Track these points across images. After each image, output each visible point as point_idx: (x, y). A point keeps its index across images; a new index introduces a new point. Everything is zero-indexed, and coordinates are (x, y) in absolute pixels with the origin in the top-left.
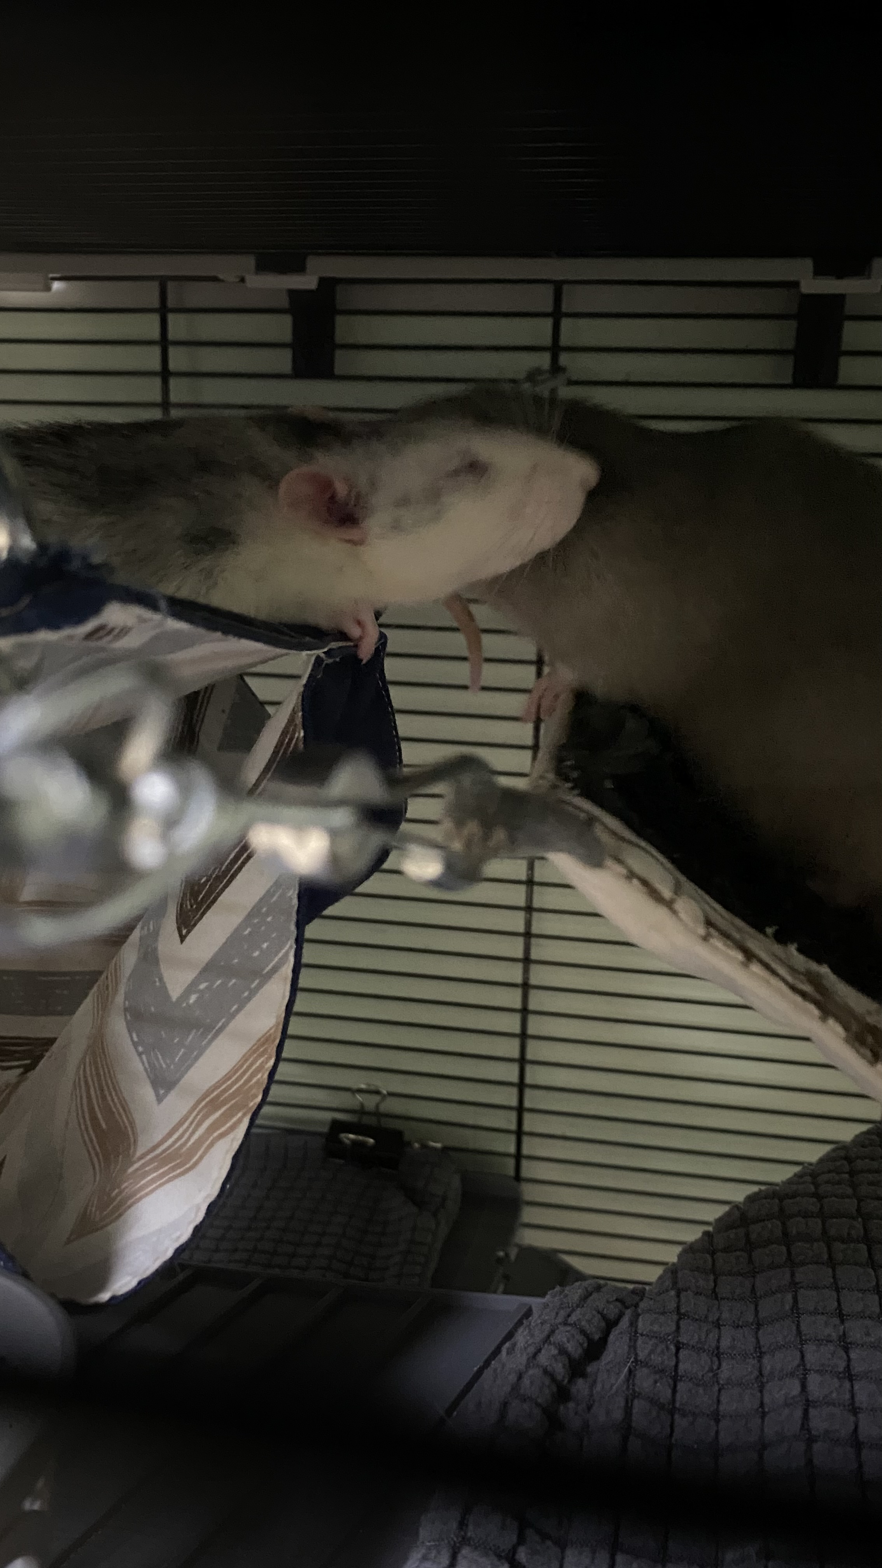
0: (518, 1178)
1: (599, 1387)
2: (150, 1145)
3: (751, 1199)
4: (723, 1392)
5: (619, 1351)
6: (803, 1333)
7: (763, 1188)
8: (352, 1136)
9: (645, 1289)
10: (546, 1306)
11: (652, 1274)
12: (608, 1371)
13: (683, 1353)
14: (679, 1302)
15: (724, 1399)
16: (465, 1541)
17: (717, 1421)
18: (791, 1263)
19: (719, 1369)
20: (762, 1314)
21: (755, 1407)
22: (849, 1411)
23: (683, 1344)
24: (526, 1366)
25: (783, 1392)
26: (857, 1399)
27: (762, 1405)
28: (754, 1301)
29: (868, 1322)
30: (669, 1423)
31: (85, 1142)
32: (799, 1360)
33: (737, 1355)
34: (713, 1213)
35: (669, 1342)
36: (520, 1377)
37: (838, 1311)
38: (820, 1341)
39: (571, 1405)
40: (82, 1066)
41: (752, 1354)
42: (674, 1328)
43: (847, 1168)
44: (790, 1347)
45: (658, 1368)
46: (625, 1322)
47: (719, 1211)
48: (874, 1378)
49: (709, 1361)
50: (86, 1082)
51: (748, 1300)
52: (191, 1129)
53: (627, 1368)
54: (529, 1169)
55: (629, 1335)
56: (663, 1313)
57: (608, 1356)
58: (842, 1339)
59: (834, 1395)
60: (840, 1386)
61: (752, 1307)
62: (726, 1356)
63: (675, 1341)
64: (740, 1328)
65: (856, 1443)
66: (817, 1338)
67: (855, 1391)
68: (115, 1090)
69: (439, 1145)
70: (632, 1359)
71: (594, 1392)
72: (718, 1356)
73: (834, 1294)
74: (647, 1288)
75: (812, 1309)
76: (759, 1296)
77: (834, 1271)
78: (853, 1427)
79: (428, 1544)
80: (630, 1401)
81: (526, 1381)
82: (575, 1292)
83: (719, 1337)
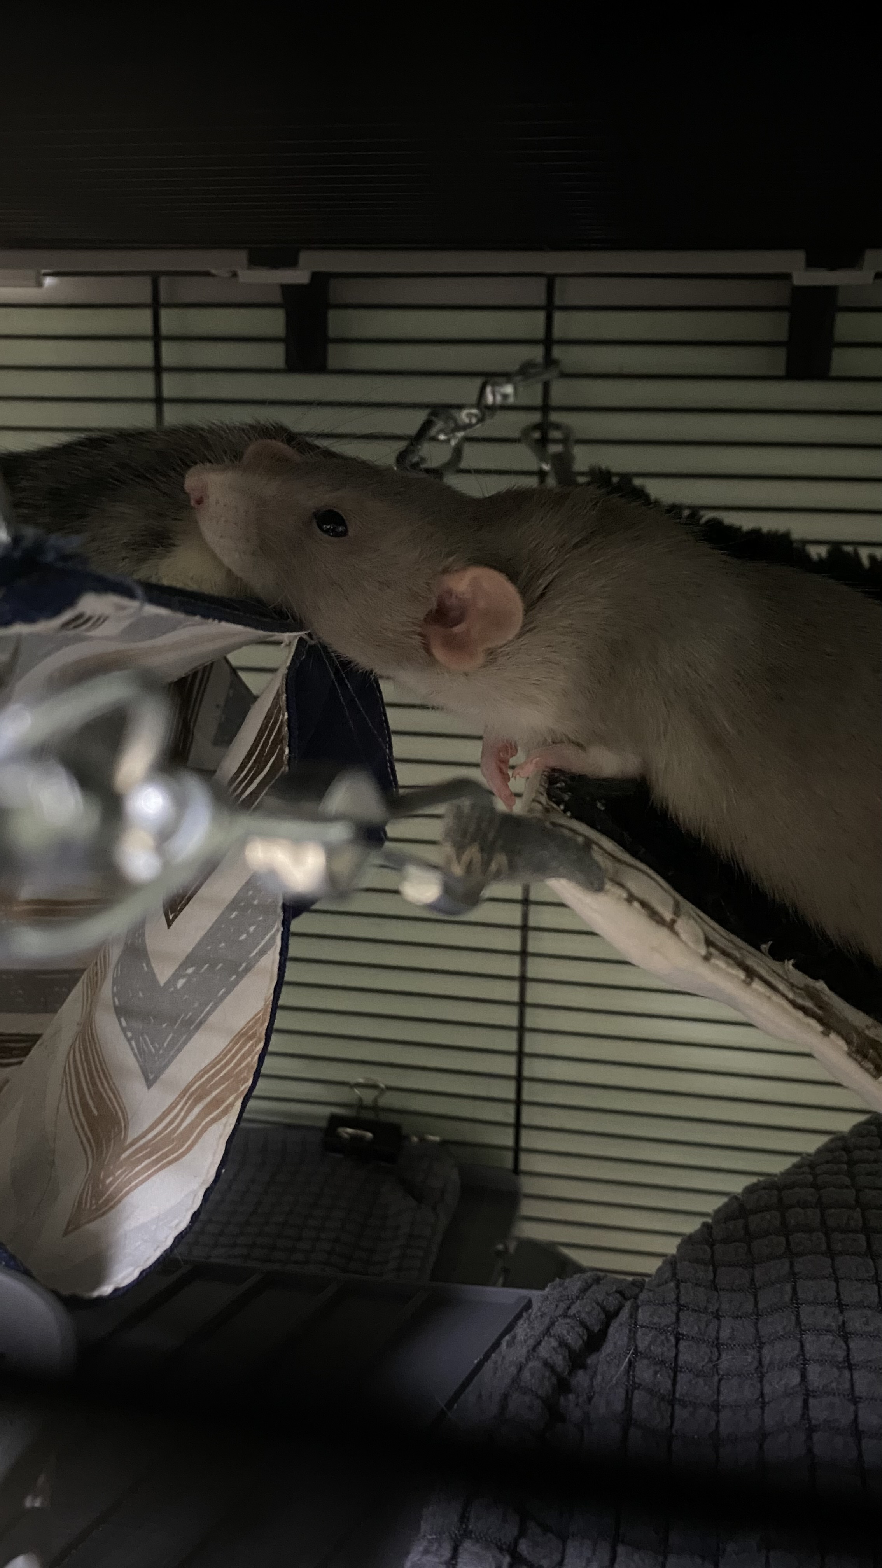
0: (516, 1170)
1: (599, 1378)
2: (140, 1131)
3: (750, 1190)
4: (723, 1382)
5: (619, 1343)
6: (802, 1323)
7: (761, 1179)
8: (349, 1130)
9: (644, 1281)
10: (546, 1298)
11: (651, 1266)
12: (608, 1362)
13: (683, 1344)
14: (679, 1292)
15: (724, 1390)
16: (466, 1534)
17: (718, 1412)
18: (790, 1253)
19: (718, 1359)
20: (761, 1306)
21: (756, 1397)
22: (849, 1400)
23: (683, 1335)
24: (526, 1358)
25: (783, 1382)
26: (856, 1389)
27: (762, 1395)
28: (754, 1292)
29: (869, 1312)
30: (669, 1414)
31: (76, 1129)
32: (798, 1349)
33: (737, 1346)
34: (712, 1204)
35: (669, 1334)
36: (520, 1369)
37: (837, 1301)
38: (820, 1331)
39: (571, 1397)
40: (72, 1051)
41: (751, 1345)
42: (674, 1319)
43: (845, 1158)
44: (790, 1337)
45: (659, 1360)
46: (624, 1314)
47: (719, 1202)
48: (874, 1367)
49: (709, 1351)
50: (76, 1068)
51: (747, 1290)
52: (182, 1114)
53: (627, 1360)
54: (528, 1162)
55: (629, 1327)
56: (664, 1304)
57: (608, 1348)
58: (841, 1330)
59: (834, 1385)
60: (840, 1376)
61: (751, 1298)
62: (726, 1347)
63: (675, 1332)
64: (739, 1319)
65: (856, 1431)
66: (817, 1328)
67: (854, 1381)
68: (106, 1077)
69: (437, 1138)
70: (632, 1351)
71: (595, 1384)
72: (718, 1346)
73: (834, 1284)
74: (647, 1279)
75: (811, 1299)
76: (758, 1287)
77: (833, 1260)
78: (852, 1417)
79: (430, 1537)
80: (630, 1392)
81: (526, 1374)
82: (574, 1284)
83: (719, 1326)
